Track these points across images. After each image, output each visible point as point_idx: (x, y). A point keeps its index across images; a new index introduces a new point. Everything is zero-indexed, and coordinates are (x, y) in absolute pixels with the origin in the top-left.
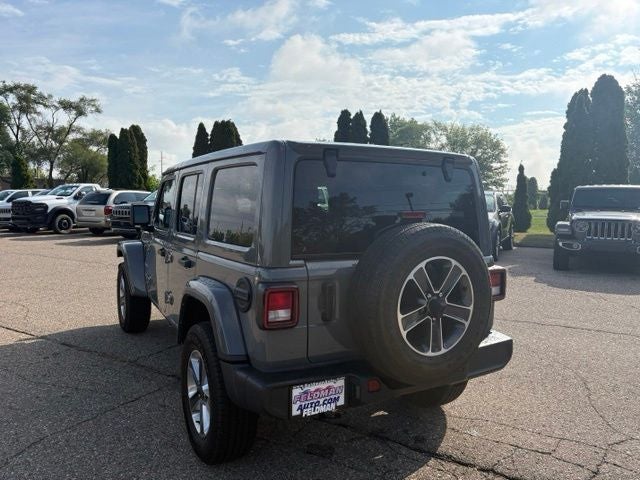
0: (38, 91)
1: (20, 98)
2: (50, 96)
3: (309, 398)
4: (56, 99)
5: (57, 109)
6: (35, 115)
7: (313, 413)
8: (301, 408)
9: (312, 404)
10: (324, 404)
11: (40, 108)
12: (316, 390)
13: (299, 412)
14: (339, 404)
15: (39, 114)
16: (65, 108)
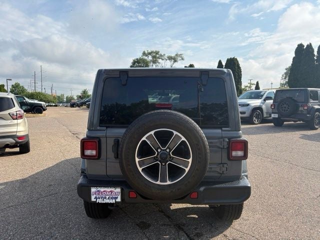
0: (160, 53)
1: (153, 57)
2: (164, 55)
3: (100, 194)
4: (166, 55)
5: (167, 60)
6: (157, 64)
7: (102, 202)
8: (96, 198)
9: (102, 197)
10: (109, 198)
11: (160, 61)
12: (104, 191)
13: (95, 200)
14: (117, 200)
15: (159, 63)
16: (169, 59)
